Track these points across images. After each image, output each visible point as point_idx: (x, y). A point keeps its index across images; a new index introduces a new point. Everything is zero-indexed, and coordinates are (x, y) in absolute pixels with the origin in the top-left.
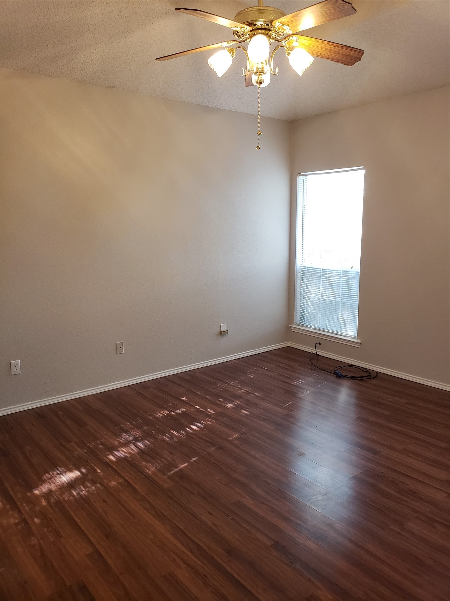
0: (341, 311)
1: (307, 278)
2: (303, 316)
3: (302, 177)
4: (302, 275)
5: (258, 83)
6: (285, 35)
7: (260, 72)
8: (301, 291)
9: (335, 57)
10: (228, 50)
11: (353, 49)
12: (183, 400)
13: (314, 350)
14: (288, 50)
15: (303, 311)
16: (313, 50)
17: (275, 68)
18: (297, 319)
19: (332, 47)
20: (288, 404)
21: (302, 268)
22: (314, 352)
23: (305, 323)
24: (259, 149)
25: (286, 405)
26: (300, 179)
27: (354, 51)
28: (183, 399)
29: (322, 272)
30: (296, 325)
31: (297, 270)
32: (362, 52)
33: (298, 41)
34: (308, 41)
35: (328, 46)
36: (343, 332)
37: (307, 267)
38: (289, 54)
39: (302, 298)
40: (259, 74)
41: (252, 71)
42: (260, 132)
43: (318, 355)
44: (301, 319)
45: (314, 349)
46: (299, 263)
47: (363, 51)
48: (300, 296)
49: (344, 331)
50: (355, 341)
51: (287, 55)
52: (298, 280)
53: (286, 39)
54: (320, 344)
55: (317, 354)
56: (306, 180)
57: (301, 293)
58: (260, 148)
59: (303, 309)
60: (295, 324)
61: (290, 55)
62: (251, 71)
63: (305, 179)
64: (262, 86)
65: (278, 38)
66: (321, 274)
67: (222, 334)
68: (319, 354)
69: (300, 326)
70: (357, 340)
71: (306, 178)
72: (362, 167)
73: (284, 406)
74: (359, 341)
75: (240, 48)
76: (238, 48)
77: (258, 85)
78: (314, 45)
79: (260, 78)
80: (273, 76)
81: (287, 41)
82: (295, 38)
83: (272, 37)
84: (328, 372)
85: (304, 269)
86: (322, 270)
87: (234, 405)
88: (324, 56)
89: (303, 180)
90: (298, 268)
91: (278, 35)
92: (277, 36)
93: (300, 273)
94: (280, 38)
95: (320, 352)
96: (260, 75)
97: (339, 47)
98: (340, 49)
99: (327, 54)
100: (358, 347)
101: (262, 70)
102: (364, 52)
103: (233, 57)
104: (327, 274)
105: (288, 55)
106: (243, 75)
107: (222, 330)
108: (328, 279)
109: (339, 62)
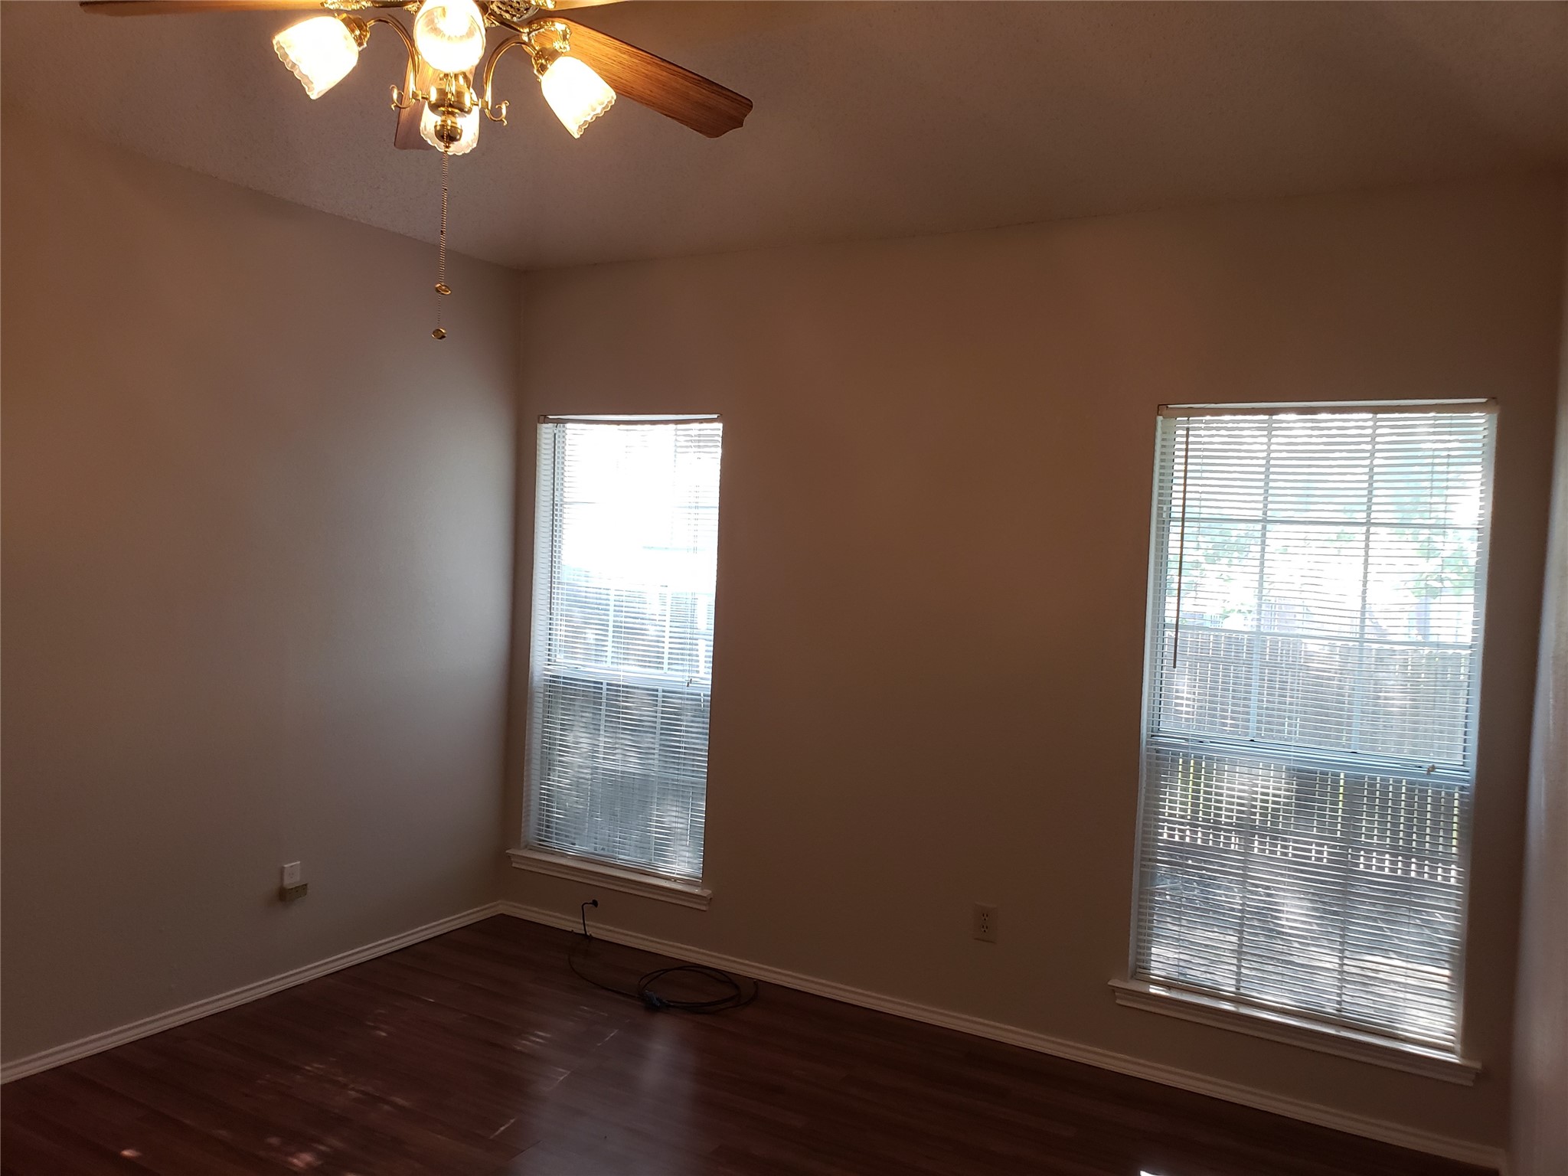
0: (658, 805)
1: (563, 709)
2: (548, 821)
3: (550, 425)
4: (548, 699)
5: (443, 137)
6: (531, 12)
7: (449, 105)
8: (543, 747)
9: (672, 104)
10: (347, 22)
11: (724, 92)
12: (126, 1158)
13: (579, 923)
14: (540, 58)
15: (548, 806)
16: (614, 75)
17: (497, 100)
18: (530, 829)
19: (665, 73)
20: (502, 1128)
21: (546, 680)
22: (579, 930)
23: (554, 843)
24: (440, 339)
25: (497, 1133)
26: (546, 431)
27: (727, 97)
28: (126, 1153)
29: (604, 692)
30: (526, 847)
31: (534, 685)
32: (749, 105)
33: (568, 36)
34: (596, 44)
35: (654, 69)
36: (664, 869)
37: (564, 678)
38: (543, 68)
39: (548, 766)
40: (449, 113)
41: (423, 98)
42: (444, 288)
43: (590, 938)
44: (540, 830)
45: (577, 920)
46: (540, 665)
47: (749, 103)
48: (539, 762)
49: (666, 862)
50: (697, 891)
51: (535, 72)
52: (535, 715)
53: (535, 26)
54: (595, 903)
55: (588, 934)
56: (561, 434)
57: (542, 752)
58: (443, 337)
59: (547, 800)
60: (522, 845)
61: (547, 73)
62: (420, 98)
63: (560, 431)
64: (456, 149)
65: (507, 16)
66: (604, 695)
67: (285, 896)
68: (594, 935)
69: (538, 851)
70: (702, 889)
71: (562, 429)
72: (715, 416)
73: (492, 1137)
74: (707, 892)
75: (387, 22)
76: (380, 20)
77: (440, 146)
78: (615, 59)
79: (449, 122)
80: (488, 124)
81: (536, 32)
82: (560, 26)
83: (490, 11)
84: (623, 994)
85: (554, 682)
86: (605, 687)
87: (320, 1155)
88: (642, 98)
89: (555, 434)
90: (536, 679)
91: (509, 8)
92: (507, 12)
93: (542, 695)
94: (515, 19)
95: (598, 930)
96: (453, 114)
97: (685, 78)
98: (686, 83)
99: (649, 92)
100: (704, 908)
101: (458, 101)
102: (752, 107)
103: (360, 44)
104: (621, 699)
105: (538, 70)
106: (393, 106)
107: (289, 882)
108: (623, 713)
109: (681, 121)
